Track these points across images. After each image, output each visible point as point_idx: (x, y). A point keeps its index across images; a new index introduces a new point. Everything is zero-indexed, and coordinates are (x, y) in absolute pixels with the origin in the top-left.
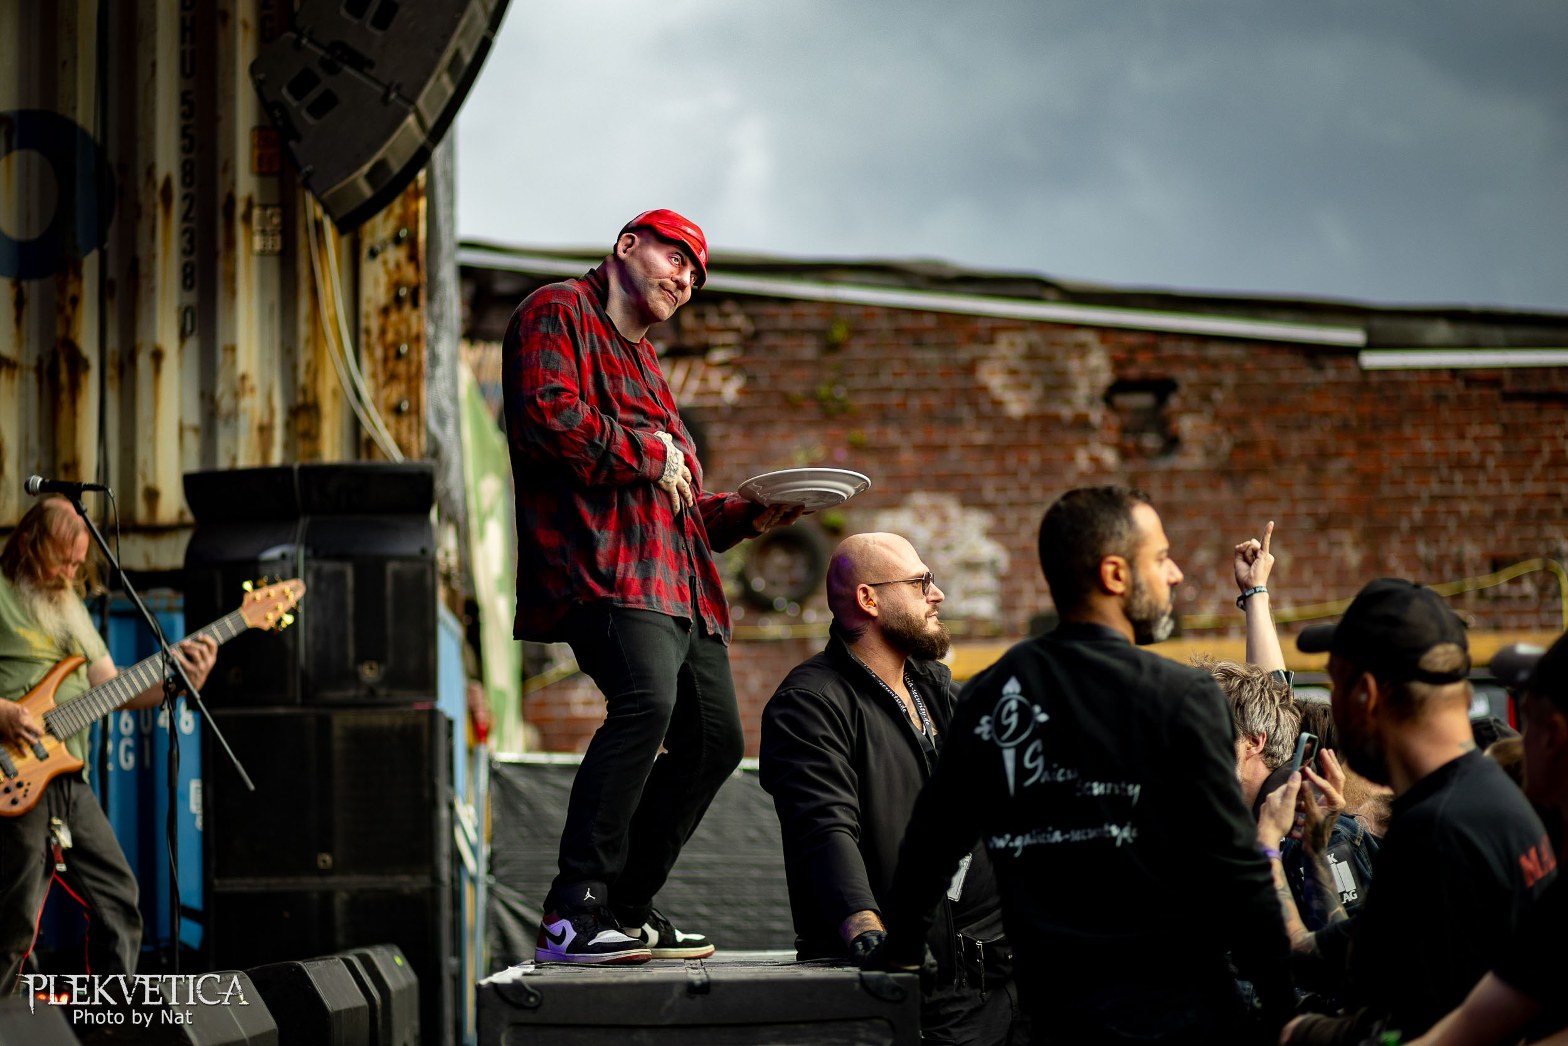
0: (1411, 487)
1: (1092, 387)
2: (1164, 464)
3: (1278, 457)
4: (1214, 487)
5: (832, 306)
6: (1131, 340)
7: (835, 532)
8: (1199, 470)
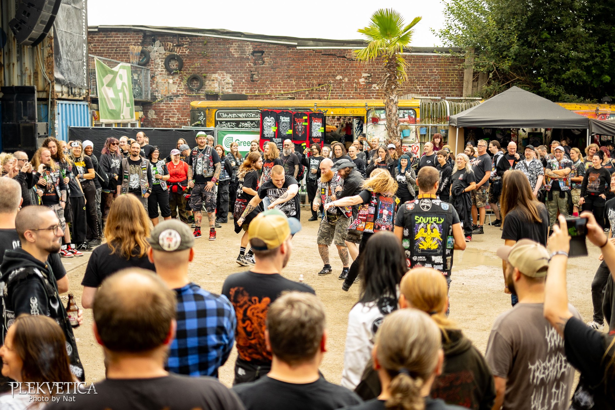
0: (305, 71)
1: (250, 52)
2: (262, 66)
3: (282, 65)
4: (270, 70)
5: (205, 37)
6: (256, 44)
7: (205, 77)
8: (268, 67)
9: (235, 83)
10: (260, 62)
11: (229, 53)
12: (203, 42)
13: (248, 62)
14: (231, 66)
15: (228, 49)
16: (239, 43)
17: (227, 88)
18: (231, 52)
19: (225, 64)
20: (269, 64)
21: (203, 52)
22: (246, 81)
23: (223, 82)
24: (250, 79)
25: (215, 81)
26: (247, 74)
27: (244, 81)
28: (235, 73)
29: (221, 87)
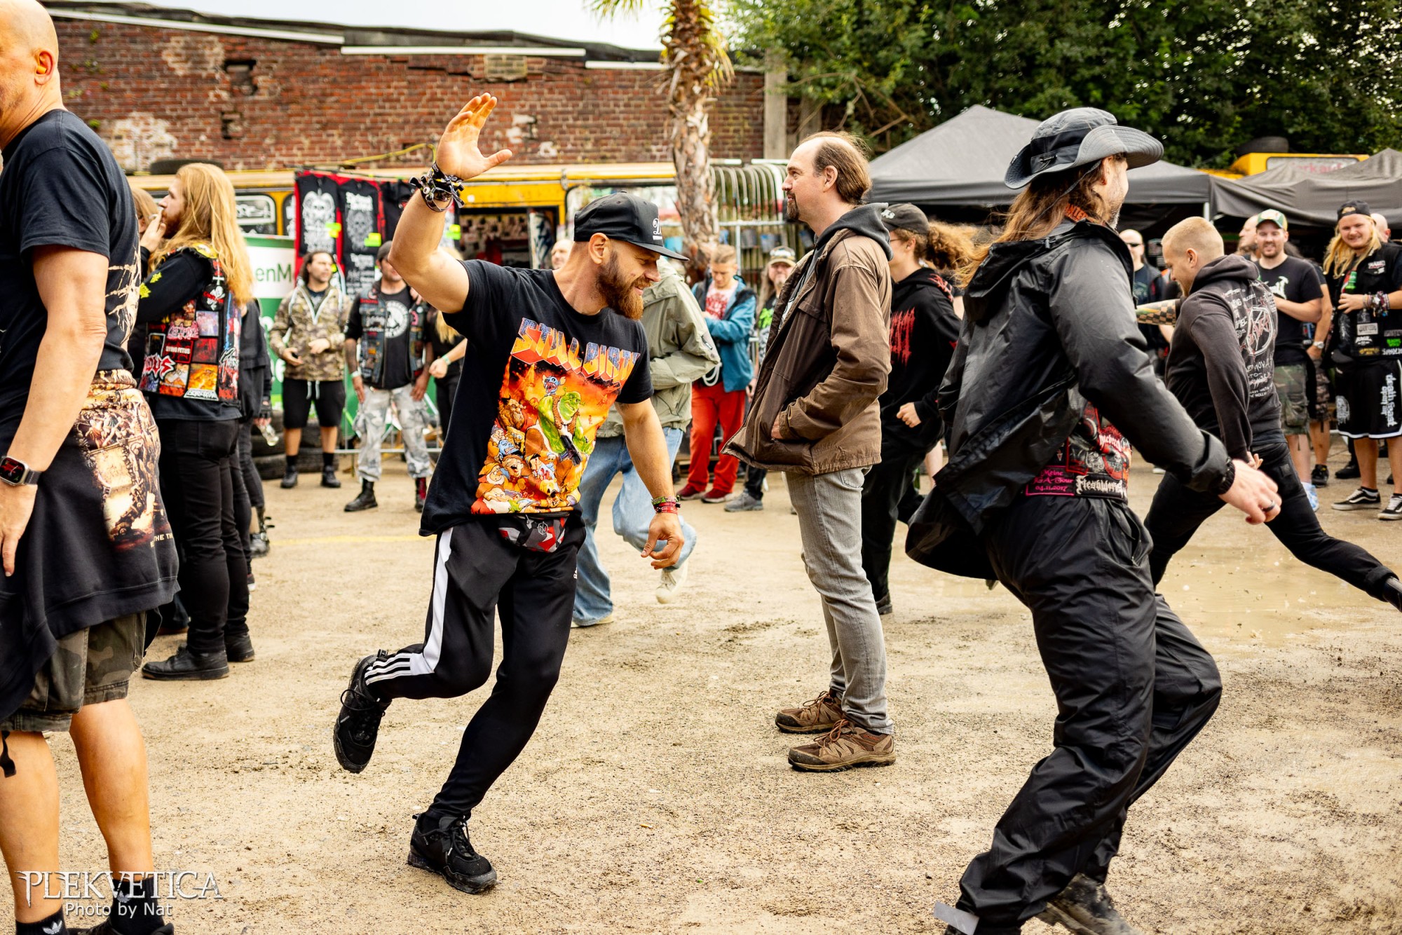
0: (365, 110)
1: (216, 62)
2: (250, 98)
3: (303, 96)
4: (273, 110)
5: (91, 22)
6: (234, 40)
8: (266, 102)
9: (179, 144)
10: (245, 88)
11: (160, 66)
12: (87, 36)
13: (213, 89)
14: (168, 99)
15: (158, 53)
16: (187, 38)
18: (165, 63)
19: (151, 93)
20: (271, 94)
21: (88, 62)
22: (209, 137)
23: (146, 142)
24: (219, 132)
25: (125, 140)
26: (212, 120)
27: (203, 138)
28: (179, 118)
29: (140, 155)
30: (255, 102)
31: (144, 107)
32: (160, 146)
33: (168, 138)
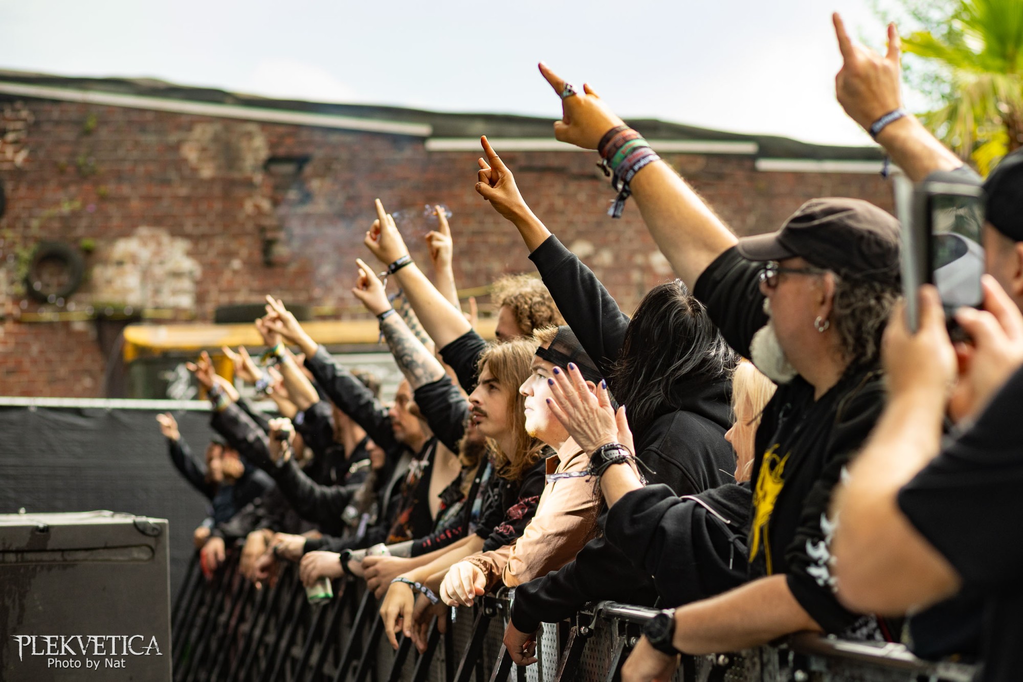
1: (256, 160)
2: (301, 209)
4: (333, 225)
5: (86, 106)
6: (281, 130)
7: (88, 252)
8: (323, 214)
9: (205, 273)
10: (293, 195)
11: (180, 163)
12: (79, 123)
13: (250, 196)
14: (189, 209)
15: (176, 147)
16: (217, 127)
17: (175, 292)
18: (185, 161)
19: (166, 203)
20: (331, 203)
21: (81, 160)
22: (245, 263)
23: (158, 271)
24: (258, 257)
25: (128, 267)
26: (248, 240)
27: (236, 264)
28: (204, 236)
29: (150, 287)
30: (307, 216)
31: (157, 221)
32: (176, 275)
33: (188, 264)
